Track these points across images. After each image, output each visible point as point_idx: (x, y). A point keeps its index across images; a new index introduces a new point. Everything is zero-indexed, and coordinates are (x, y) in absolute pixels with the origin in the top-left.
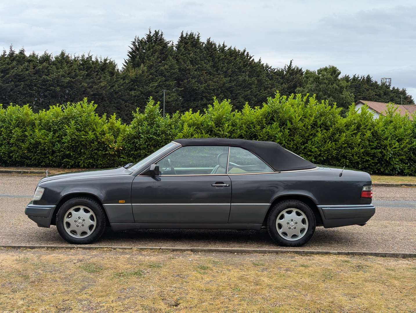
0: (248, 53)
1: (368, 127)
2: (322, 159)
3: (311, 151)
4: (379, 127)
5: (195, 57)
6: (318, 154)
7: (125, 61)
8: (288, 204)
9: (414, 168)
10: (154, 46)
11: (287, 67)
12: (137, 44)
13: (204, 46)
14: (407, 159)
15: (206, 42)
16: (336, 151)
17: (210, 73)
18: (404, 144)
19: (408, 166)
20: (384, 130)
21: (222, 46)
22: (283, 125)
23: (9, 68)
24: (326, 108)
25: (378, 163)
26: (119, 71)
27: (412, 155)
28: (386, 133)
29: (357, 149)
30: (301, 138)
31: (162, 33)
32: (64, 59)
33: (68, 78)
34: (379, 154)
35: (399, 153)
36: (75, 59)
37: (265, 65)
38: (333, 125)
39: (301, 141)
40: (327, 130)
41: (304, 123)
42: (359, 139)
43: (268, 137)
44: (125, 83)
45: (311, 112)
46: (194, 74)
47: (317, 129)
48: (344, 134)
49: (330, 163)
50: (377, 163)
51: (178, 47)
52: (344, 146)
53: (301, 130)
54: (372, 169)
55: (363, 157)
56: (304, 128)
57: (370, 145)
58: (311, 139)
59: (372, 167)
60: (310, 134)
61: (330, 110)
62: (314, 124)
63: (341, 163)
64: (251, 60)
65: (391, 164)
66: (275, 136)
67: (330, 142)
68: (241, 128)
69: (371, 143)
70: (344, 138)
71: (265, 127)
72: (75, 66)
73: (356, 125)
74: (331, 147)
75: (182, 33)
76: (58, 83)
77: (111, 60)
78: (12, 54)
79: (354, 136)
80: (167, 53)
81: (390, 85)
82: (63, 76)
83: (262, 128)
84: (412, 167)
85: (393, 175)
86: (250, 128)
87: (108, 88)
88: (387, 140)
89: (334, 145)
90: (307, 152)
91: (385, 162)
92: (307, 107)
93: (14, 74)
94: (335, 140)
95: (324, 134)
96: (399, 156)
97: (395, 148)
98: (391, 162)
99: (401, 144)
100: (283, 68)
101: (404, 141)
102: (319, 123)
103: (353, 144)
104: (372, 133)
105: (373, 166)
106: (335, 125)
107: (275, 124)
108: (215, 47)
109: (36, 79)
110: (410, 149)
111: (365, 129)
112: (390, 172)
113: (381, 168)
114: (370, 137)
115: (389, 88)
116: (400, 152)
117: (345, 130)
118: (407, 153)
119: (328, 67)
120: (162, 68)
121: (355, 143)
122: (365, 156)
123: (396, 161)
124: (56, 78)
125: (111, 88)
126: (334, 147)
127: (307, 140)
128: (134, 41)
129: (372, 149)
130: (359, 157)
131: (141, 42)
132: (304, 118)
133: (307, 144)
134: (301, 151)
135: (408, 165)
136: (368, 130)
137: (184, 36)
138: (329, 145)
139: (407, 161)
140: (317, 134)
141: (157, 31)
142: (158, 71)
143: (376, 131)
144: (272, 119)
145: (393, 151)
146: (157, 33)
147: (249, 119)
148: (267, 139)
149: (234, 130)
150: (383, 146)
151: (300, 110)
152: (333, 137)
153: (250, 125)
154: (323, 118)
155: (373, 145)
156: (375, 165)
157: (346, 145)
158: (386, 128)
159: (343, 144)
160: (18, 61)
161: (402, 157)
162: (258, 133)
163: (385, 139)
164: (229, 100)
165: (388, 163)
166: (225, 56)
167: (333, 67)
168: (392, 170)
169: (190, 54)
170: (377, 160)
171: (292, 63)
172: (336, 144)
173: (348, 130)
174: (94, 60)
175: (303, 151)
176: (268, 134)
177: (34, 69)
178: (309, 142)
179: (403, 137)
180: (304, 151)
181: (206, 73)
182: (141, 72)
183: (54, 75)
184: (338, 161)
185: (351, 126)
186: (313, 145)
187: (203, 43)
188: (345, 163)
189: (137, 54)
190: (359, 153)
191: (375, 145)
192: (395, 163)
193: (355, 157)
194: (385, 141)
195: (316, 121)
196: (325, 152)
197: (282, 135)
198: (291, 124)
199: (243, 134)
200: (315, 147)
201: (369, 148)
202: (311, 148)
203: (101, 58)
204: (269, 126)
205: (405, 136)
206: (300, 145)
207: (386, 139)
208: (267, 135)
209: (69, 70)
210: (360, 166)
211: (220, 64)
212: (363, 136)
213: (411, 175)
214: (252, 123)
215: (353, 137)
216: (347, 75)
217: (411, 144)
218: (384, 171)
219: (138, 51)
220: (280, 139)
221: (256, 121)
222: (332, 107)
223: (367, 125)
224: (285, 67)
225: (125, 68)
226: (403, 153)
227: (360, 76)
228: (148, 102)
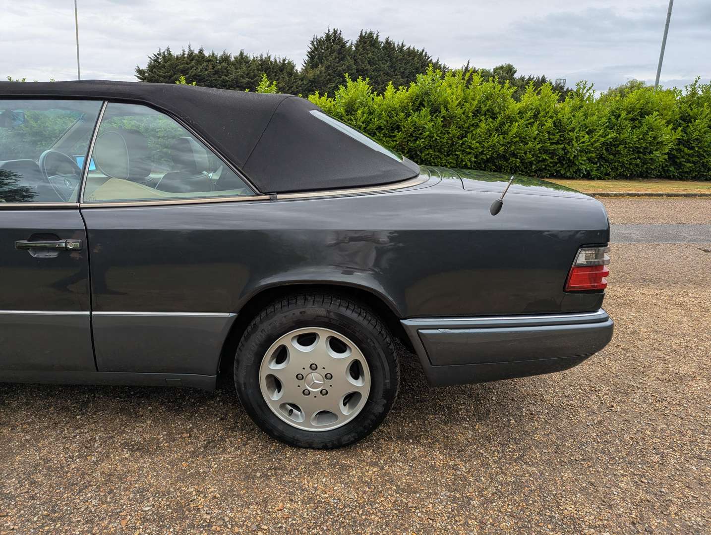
0: (426, 53)
1: (549, 115)
2: (485, 158)
3: (470, 147)
4: (565, 113)
5: (373, 57)
6: (480, 151)
7: (305, 61)
8: (297, 312)
9: (605, 169)
10: (332, 46)
11: (464, 68)
12: (315, 43)
13: (382, 45)
14: (596, 158)
15: (384, 41)
16: (503, 147)
17: (387, 74)
18: (596, 137)
19: (598, 167)
20: (571, 118)
21: (401, 45)
22: (435, 112)
23: (188, 68)
24: (494, 88)
25: (558, 163)
26: (298, 72)
27: (605, 152)
28: (573, 122)
29: (532, 144)
30: (459, 130)
31: (341, 31)
32: (242, 59)
33: (247, 79)
34: (560, 150)
35: (588, 149)
36: (253, 60)
37: (442, 66)
38: (502, 112)
39: (458, 134)
40: (494, 118)
41: (464, 109)
42: (536, 131)
43: (415, 128)
44: (303, 84)
45: (474, 95)
46: (371, 74)
47: (481, 118)
48: (517, 124)
49: (495, 162)
50: (556, 163)
51: (357, 46)
52: (515, 140)
53: (459, 118)
54: (549, 170)
55: (539, 155)
56: (463, 115)
57: (549, 139)
58: (472, 131)
59: (549, 168)
60: (471, 124)
61: (499, 91)
62: (477, 111)
63: (509, 164)
64: (429, 60)
65: (575, 164)
66: (424, 128)
67: (496, 135)
68: (380, 117)
69: (551, 137)
70: (515, 130)
71: (410, 115)
72: (254, 67)
73: (533, 111)
74: (497, 142)
75: (361, 32)
76: (237, 83)
77: (290, 61)
78: (191, 54)
79: (529, 126)
80: (345, 53)
81: (564, 86)
82: (242, 77)
83: (408, 115)
84: (602, 168)
85: (577, 179)
86: (392, 117)
87: (286, 89)
88: (573, 132)
89: (502, 139)
90: (465, 148)
91: (567, 162)
92: (469, 88)
93: (193, 74)
94: (504, 132)
95: (489, 124)
96: (586, 153)
97: (583, 142)
98: (575, 161)
99: (591, 138)
100: (460, 68)
101: (596, 134)
102: (484, 109)
103: (527, 137)
104: (554, 123)
105: (551, 167)
106: (505, 112)
107: (425, 111)
108: (394, 46)
109: (216, 80)
110: (603, 144)
111: (545, 117)
112: (572, 175)
113: (561, 170)
114: (550, 127)
115: (563, 89)
116: (590, 148)
117: (518, 118)
118: (598, 150)
119: (504, 65)
120: (340, 68)
121: (530, 136)
122: (541, 153)
123: (582, 160)
124: (235, 78)
125: (289, 89)
126: (501, 142)
127: (467, 132)
128: (312, 40)
129: (552, 144)
130: (533, 155)
131: (320, 42)
132: (464, 102)
133: (466, 139)
134: (457, 148)
135: (597, 165)
136: (549, 117)
137: (364, 34)
138: (496, 138)
139: (596, 160)
140: (480, 124)
141: (336, 29)
142: (335, 71)
143: (560, 120)
144: (421, 104)
145: (580, 147)
146: (335, 32)
147: (391, 104)
148: (414, 131)
149: (371, 120)
150: (567, 140)
151: (459, 91)
152: (501, 127)
153: (391, 112)
154: (489, 103)
155: (554, 139)
156: (554, 166)
157: (518, 139)
158: (574, 116)
159: (514, 137)
160: (197, 61)
161: (591, 154)
162: (401, 123)
163: (570, 131)
164: (367, 79)
165: (571, 163)
166: (403, 56)
167: (509, 65)
168: (576, 172)
169: (368, 54)
170: (557, 158)
171: (469, 64)
172: (504, 138)
173: (521, 119)
174: (273, 60)
175: (460, 148)
176: (415, 124)
177: (213, 69)
178: (469, 135)
179: (595, 128)
180: (462, 147)
181: (383, 74)
182: (319, 72)
183: (233, 76)
184: (505, 161)
185: (527, 113)
186: (473, 140)
187: (382, 42)
188: (515, 163)
189: (316, 55)
190: (534, 149)
191: (556, 139)
192: (581, 163)
193: (528, 155)
194: (570, 134)
195: (480, 107)
196: (489, 148)
197: (433, 125)
198: (447, 110)
199: (382, 125)
200: (476, 142)
201: (548, 143)
202: (471, 143)
203: (279, 58)
204: (416, 113)
205: (598, 126)
206: (457, 139)
207: (573, 130)
208: (413, 126)
209: (247, 70)
210: (534, 167)
211: (398, 65)
212: (541, 127)
213: (599, 178)
214: (395, 109)
215: (528, 128)
216: (523, 76)
217: (605, 137)
218: (565, 173)
219: (317, 51)
220: (430, 132)
221: (399, 106)
222: (503, 87)
223: (548, 112)
224: (462, 67)
225: (304, 68)
226: (593, 149)
227: (535, 77)
228: (261, 81)
